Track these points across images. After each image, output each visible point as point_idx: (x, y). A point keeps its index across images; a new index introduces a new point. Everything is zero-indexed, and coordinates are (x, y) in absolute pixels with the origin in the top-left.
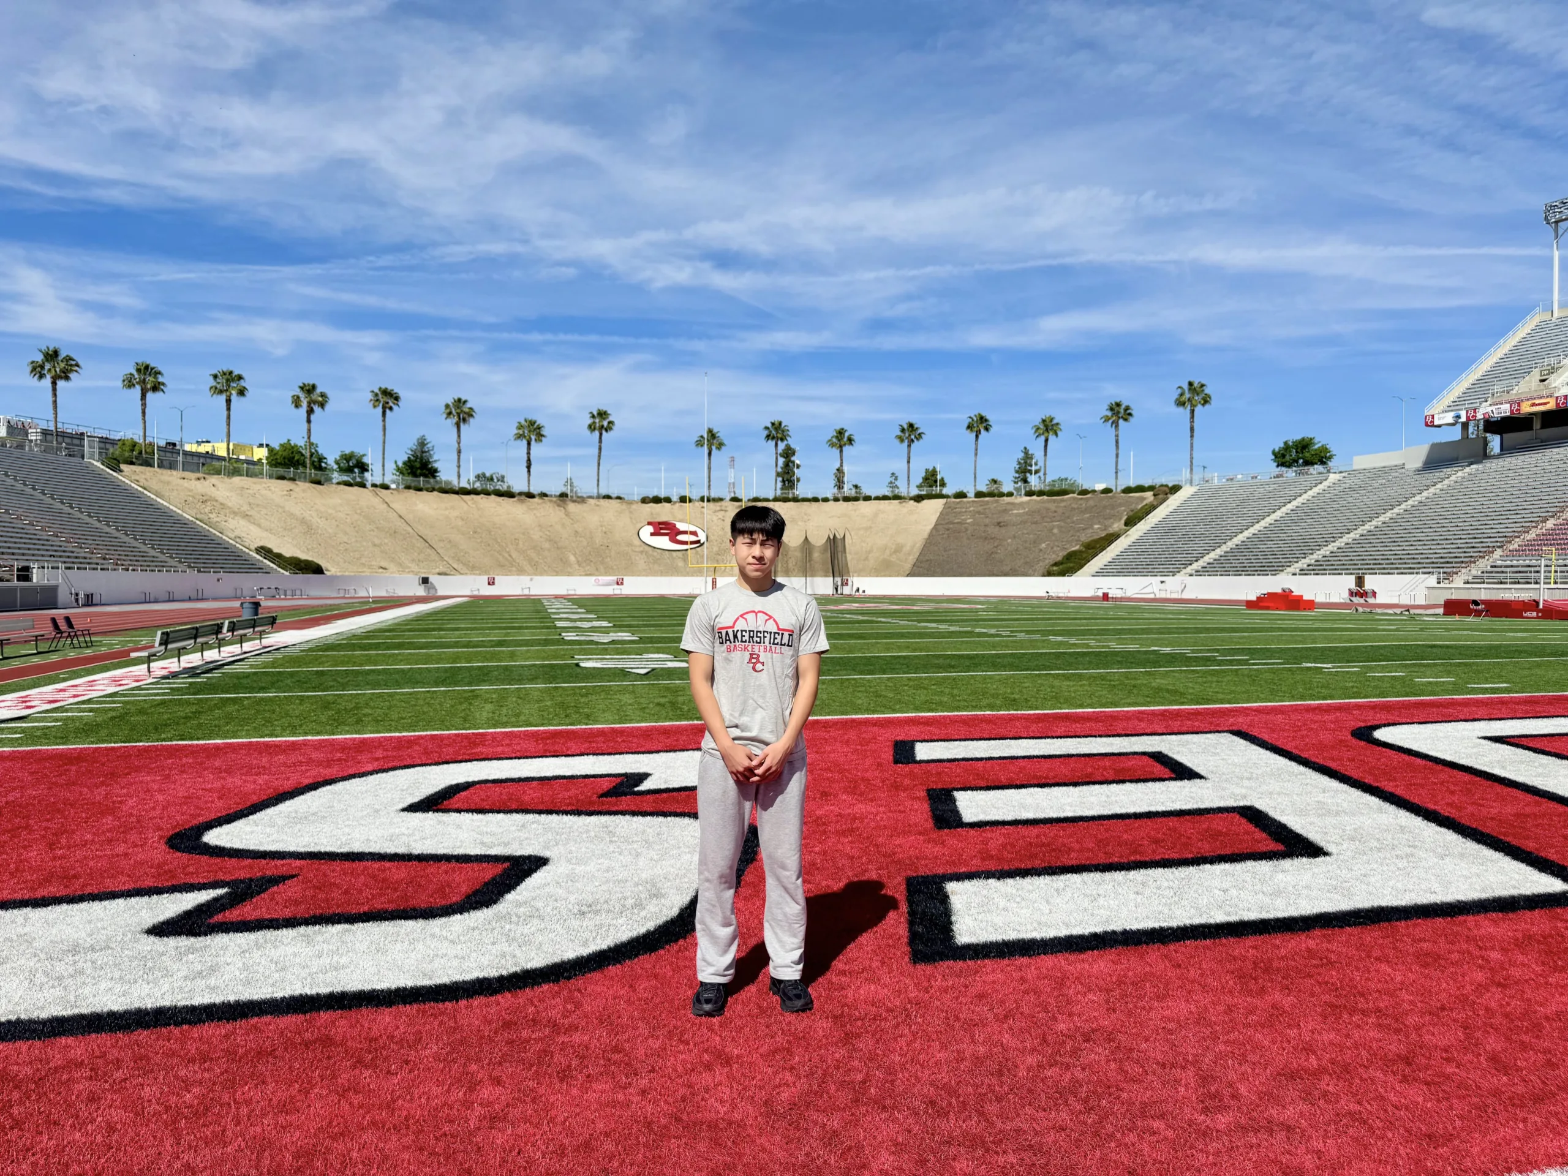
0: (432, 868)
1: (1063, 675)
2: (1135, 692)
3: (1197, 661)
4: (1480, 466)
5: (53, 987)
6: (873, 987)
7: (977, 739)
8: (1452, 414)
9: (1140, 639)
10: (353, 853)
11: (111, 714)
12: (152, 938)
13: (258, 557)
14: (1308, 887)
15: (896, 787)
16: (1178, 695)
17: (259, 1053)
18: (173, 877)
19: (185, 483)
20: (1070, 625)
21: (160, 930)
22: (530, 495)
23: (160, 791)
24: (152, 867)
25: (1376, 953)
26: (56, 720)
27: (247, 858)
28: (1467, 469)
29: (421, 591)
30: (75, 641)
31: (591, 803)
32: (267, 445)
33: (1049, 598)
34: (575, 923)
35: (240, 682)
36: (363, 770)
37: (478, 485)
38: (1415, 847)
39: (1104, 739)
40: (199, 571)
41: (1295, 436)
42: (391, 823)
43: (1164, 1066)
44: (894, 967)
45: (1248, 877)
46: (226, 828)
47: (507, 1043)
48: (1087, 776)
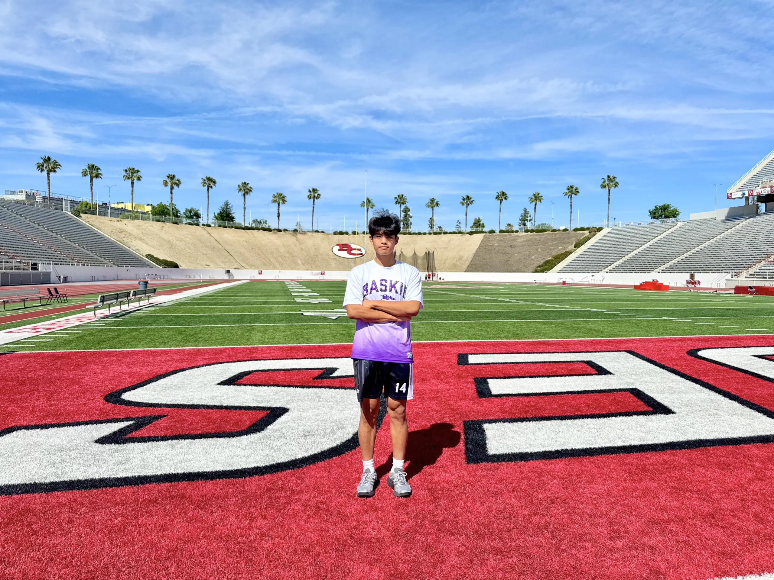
0: (232, 412)
1: (542, 322)
2: (579, 331)
3: (610, 315)
4: (754, 219)
5: (51, 467)
6: (447, 475)
7: (499, 354)
8: (741, 193)
9: (581, 304)
10: (194, 405)
11: (77, 335)
12: (98, 445)
13: (147, 259)
14: (664, 429)
15: (459, 377)
16: (600, 333)
17: (150, 501)
18: (107, 415)
19: (112, 223)
20: (547, 297)
21: (102, 441)
22: (279, 230)
23: (101, 373)
24: (97, 410)
25: (698, 462)
26: (51, 338)
27: (143, 406)
28: (748, 221)
29: (226, 277)
30: (59, 300)
31: (309, 382)
32: (151, 205)
33: (536, 283)
34: (302, 440)
35: (139, 321)
36: (199, 364)
37: (254, 225)
38: (718, 410)
39: (563, 354)
40: (118, 266)
41: (660, 204)
42: (212, 391)
43: (591, 516)
44: (458, 465)
45: (633, 423)
46: (133, 392)
47: (269, 499)
48: (554, 372)
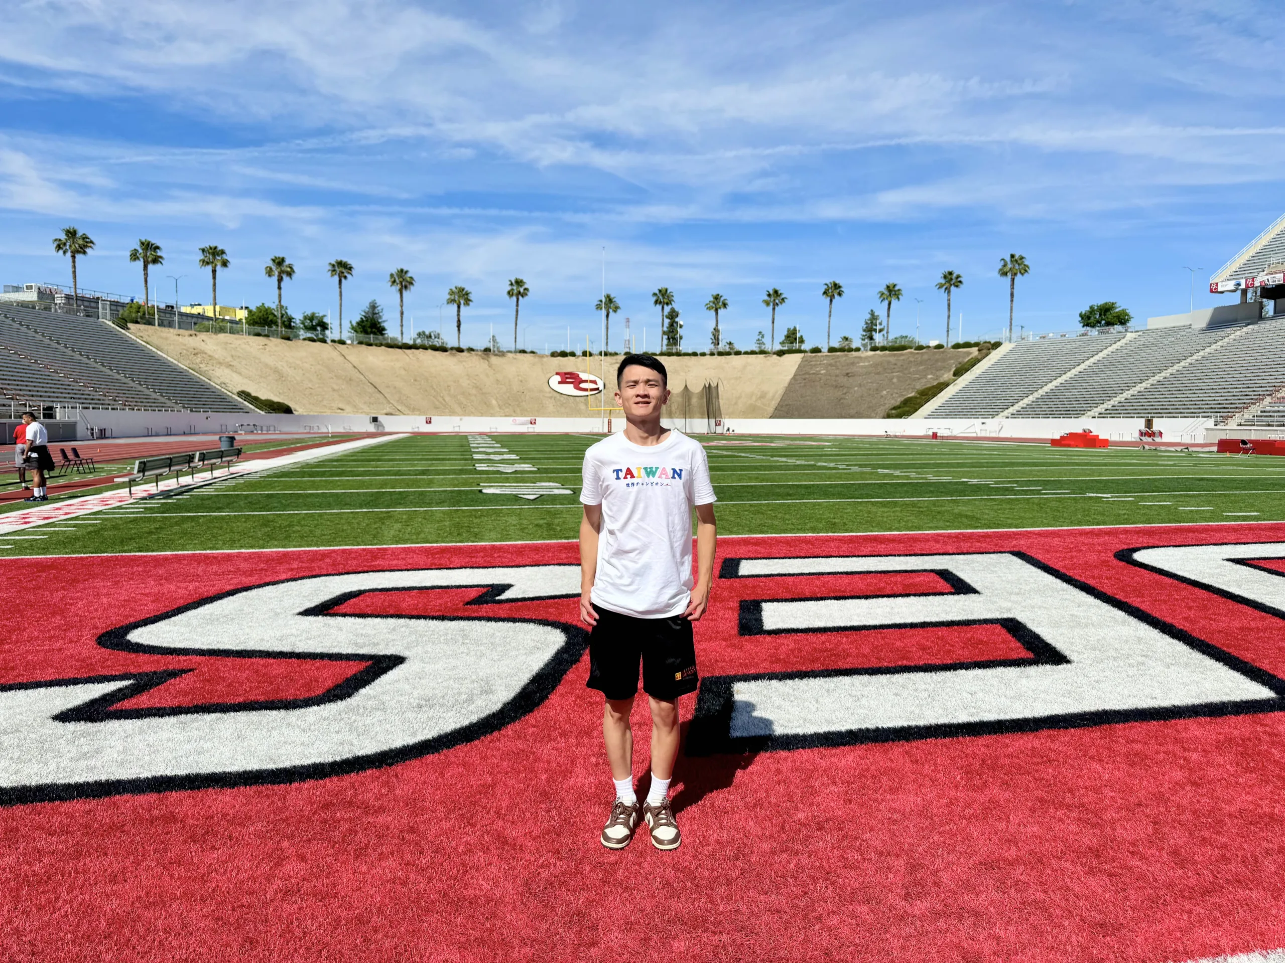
0: (308, 664)
1: (881, 502)
7: (794, 558)
8: (1233, 282)
9: (953, 472)
10: (246, 651)
11: (91, 529)
13: (240, 399)
19: (180, 339)
21: (65, 716)
22: (460, 350)
23: (107, 595)
25: (1092, 752)
26: (45, 534)
28: (1245, 329)
29: (370, 428)
30: (81, 468)
31: (457, 610)
32: (246, 308)
33: (887, 436)
34: (411, 715)
35: (203, 503)
36: (277, 579)
37: (418, 341)
39: (902, 558)
40: (191, 411)
41: (1100, 301)
42: (285, 625)
46: (149, 628)
48: (879, 590)
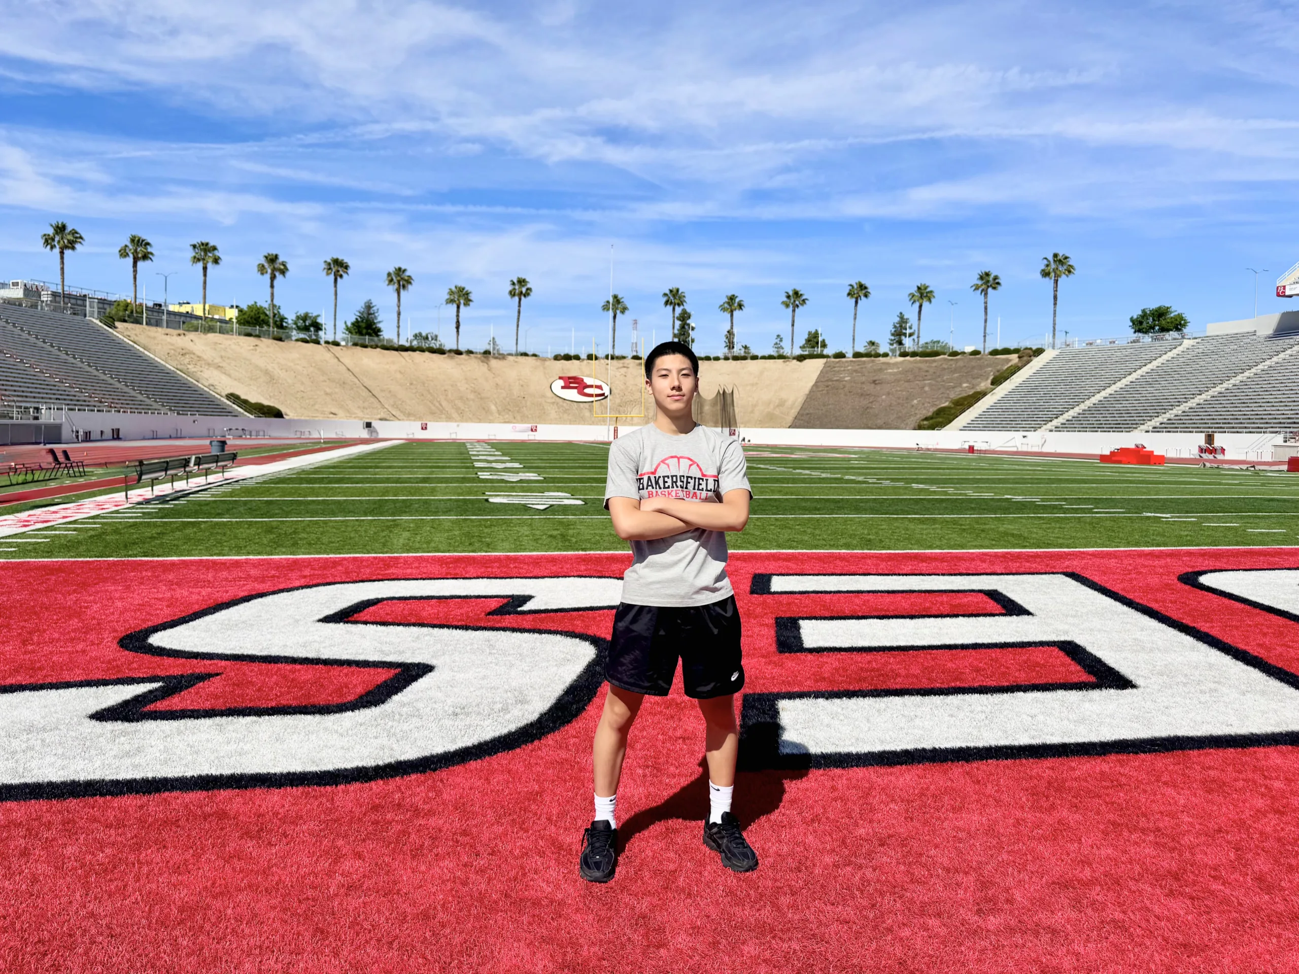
0: (335, 671)
2: (983, 536)
3: (1045, 508)
9: (996, 488)
10: (270, 656)
11: (92, 533)
12: (94, 722)
13: (228, 402)
15: (750, 615)
16: (1022, 540)
18: (119, 672)
19: (168, 338)
20: (934, 474)
21: (101, 716)
22: (459, 353)
24: (103, 663)
25: (1165, 778)
26: (46, 537)
27: (183, 657)
29: (364, 434)
30: (71, 471)
31: (479, 620)
32: (238, 307)
33: (919, 449)
34: (448, 723)
37: (414, 343)
39: (946, 578)
40: (178, 414)
41: (1153, 305)
42: (306, 632)
46: (169, 632)
48: (923, 609)
